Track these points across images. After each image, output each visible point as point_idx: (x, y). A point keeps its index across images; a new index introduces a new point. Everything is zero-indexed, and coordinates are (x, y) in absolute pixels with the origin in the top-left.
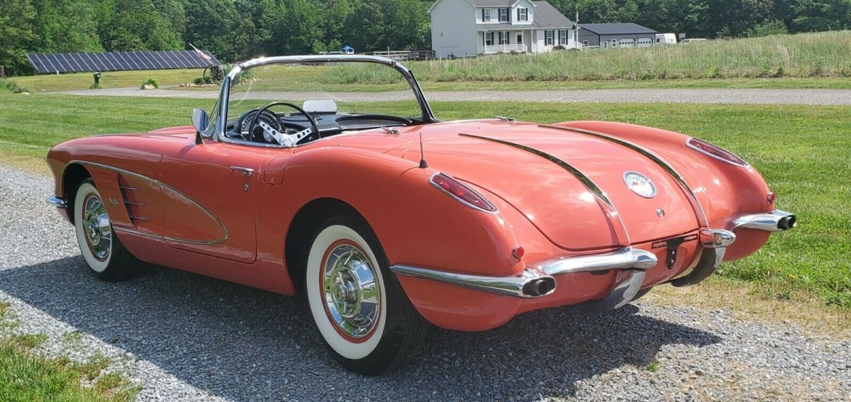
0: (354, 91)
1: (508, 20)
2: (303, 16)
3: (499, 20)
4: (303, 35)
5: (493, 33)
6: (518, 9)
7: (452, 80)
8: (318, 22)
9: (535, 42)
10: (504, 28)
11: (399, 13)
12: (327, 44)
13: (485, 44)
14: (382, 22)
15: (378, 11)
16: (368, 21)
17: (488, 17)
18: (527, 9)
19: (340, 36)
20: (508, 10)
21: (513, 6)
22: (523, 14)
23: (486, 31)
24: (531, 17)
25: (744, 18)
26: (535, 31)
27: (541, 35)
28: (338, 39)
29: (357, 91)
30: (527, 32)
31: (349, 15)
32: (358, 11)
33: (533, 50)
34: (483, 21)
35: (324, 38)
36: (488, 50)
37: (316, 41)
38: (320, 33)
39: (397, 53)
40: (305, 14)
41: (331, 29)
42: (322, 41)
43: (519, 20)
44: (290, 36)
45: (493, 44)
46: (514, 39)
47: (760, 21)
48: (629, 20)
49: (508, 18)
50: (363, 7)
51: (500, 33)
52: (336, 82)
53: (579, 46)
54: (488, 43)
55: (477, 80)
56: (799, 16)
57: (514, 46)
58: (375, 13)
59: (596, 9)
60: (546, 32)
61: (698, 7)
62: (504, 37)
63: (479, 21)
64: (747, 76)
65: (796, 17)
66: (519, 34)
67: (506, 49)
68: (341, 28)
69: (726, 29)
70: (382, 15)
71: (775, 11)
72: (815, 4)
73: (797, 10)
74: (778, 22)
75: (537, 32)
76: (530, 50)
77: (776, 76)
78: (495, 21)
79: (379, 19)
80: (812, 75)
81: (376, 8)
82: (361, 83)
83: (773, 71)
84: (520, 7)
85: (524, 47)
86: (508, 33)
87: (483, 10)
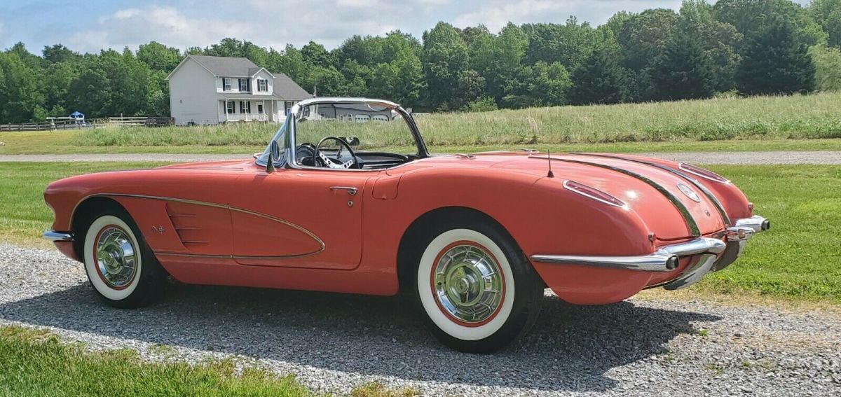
0: (120, 153)
1: (249, 90)
2: (22, 81)
3: (240, 90)
4: (22, 100)
5: (234, 102)
6: (258, 80)
7: (225, 144)
8: (38, 87)
9: (276, 112)
10: (245, 97)
11: (128, 81)
12: (50, 110)
13: (227, 112)
14: (109, 88)
15: (104, 78)
16: (93, 87)
17: (229, 87)
18: (266, 80)
19: (63, 101)
20: (248, 80)
21: (253, 77)
22: (262, 85)
23: (227, 100)
24: (270, 88)
25: (460, 96)
26: (275, 101)
27: (281, 105)
28: (61, 105)
29: (122, 152)
30: (268, 102)
31: (74, 81)
32: (83, 78)
33: (274, 120)
34: (224, 90)
35: (46, 103)
36: (230, 118)
37: (37, 106)
38: (42, 98)
39: (134, 119)
40: (26, 79)
41: (53, 95)
42: (44, 108)
43: (259, 90)
44: (7, 102)
45: (234, 112)
46: (254, 108)
47: (473, 99)
48: (358, 94)
49: (249, 88)
50: (88, 73)
51: (241, 102)
52: (93, 144)
53: (319, 117)
54: (230, 112)
55: (251, 144)
56: (508, 95)
57: (255, 115)
58: (101, 79)
59: (327, 82)
60: (285, 103)
61: (419, 85)
62: (245, 107)
63: (220, 90)
64: (507, 143)
65: (505, 96)
66: (260, 103)
67: (247, 117)
68: (65, 94)
69: (445, 105)
70: (108, 81)
71: (486, 90)
72: (520, 84)
73: (506, 89)
74: (490, 99)
75: (278, 102)
76: (271, 120)
77: (531, 143)
78: (236, 90)
79: (106, 85)
80: (562, 142)
81: (102, 74)
82: (120, 145)
83: (529, 138)
84: (261, 78)
85: (265, 117)
86: (249, 103)
87: (224, 80)
